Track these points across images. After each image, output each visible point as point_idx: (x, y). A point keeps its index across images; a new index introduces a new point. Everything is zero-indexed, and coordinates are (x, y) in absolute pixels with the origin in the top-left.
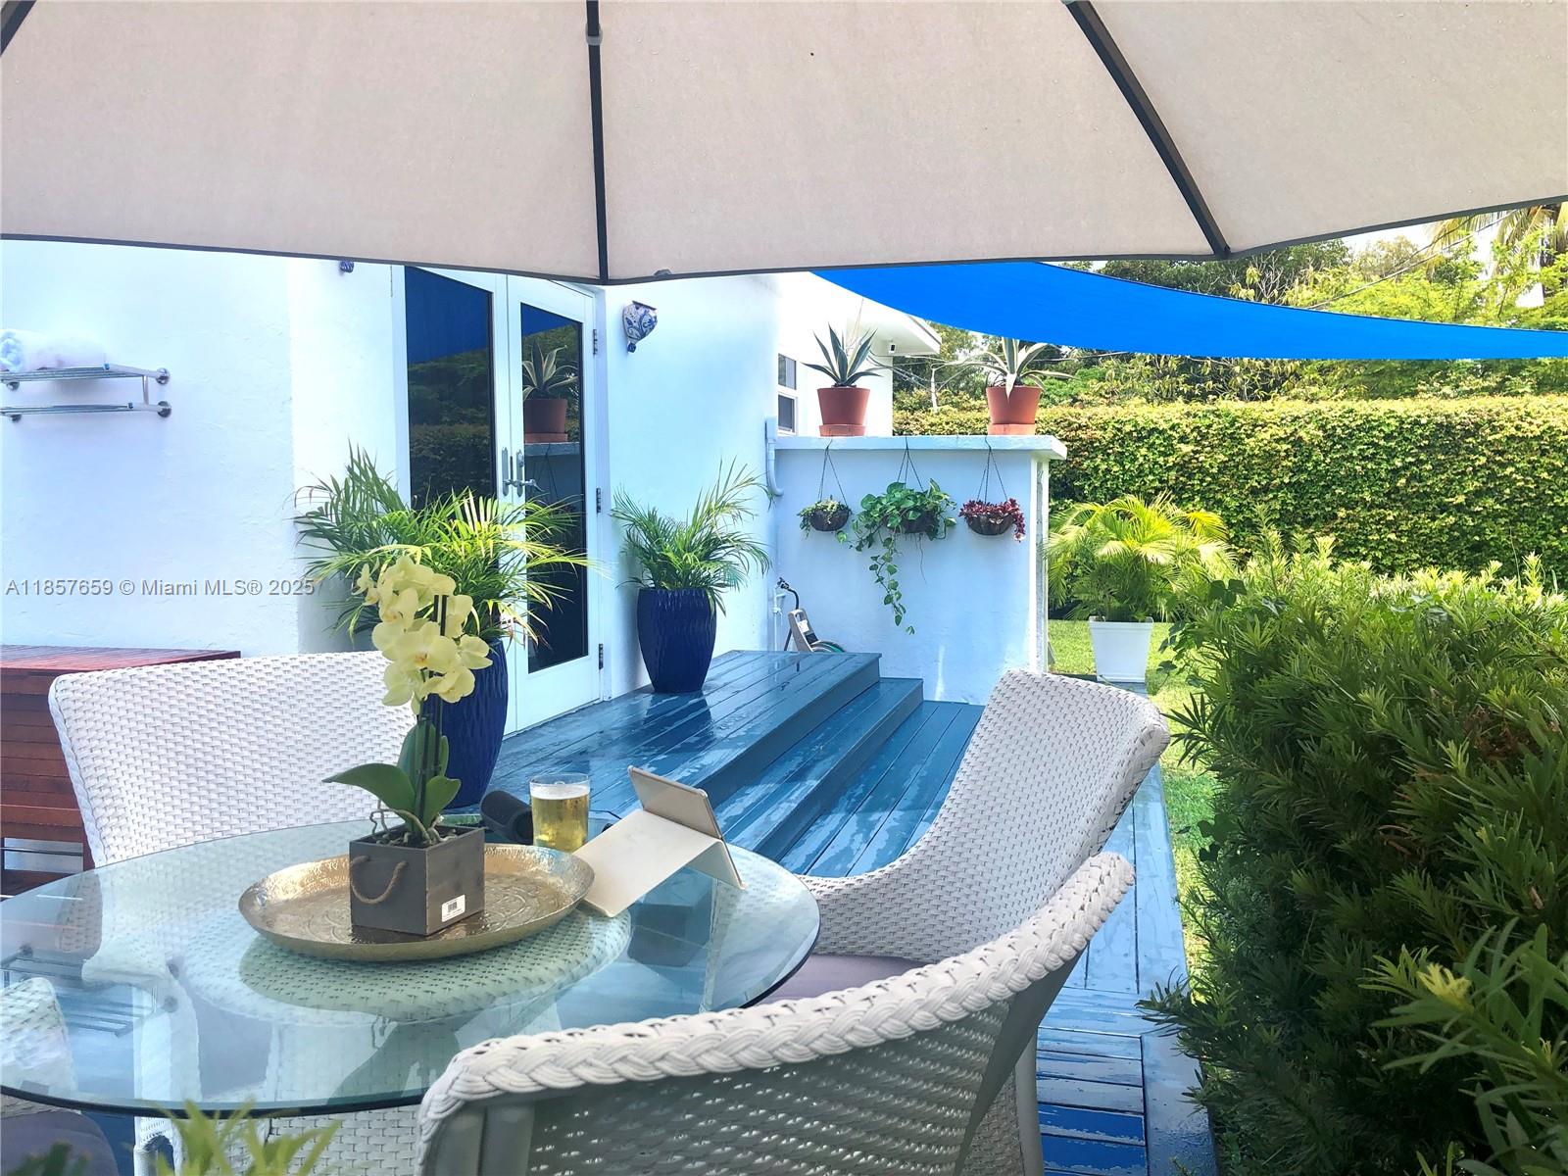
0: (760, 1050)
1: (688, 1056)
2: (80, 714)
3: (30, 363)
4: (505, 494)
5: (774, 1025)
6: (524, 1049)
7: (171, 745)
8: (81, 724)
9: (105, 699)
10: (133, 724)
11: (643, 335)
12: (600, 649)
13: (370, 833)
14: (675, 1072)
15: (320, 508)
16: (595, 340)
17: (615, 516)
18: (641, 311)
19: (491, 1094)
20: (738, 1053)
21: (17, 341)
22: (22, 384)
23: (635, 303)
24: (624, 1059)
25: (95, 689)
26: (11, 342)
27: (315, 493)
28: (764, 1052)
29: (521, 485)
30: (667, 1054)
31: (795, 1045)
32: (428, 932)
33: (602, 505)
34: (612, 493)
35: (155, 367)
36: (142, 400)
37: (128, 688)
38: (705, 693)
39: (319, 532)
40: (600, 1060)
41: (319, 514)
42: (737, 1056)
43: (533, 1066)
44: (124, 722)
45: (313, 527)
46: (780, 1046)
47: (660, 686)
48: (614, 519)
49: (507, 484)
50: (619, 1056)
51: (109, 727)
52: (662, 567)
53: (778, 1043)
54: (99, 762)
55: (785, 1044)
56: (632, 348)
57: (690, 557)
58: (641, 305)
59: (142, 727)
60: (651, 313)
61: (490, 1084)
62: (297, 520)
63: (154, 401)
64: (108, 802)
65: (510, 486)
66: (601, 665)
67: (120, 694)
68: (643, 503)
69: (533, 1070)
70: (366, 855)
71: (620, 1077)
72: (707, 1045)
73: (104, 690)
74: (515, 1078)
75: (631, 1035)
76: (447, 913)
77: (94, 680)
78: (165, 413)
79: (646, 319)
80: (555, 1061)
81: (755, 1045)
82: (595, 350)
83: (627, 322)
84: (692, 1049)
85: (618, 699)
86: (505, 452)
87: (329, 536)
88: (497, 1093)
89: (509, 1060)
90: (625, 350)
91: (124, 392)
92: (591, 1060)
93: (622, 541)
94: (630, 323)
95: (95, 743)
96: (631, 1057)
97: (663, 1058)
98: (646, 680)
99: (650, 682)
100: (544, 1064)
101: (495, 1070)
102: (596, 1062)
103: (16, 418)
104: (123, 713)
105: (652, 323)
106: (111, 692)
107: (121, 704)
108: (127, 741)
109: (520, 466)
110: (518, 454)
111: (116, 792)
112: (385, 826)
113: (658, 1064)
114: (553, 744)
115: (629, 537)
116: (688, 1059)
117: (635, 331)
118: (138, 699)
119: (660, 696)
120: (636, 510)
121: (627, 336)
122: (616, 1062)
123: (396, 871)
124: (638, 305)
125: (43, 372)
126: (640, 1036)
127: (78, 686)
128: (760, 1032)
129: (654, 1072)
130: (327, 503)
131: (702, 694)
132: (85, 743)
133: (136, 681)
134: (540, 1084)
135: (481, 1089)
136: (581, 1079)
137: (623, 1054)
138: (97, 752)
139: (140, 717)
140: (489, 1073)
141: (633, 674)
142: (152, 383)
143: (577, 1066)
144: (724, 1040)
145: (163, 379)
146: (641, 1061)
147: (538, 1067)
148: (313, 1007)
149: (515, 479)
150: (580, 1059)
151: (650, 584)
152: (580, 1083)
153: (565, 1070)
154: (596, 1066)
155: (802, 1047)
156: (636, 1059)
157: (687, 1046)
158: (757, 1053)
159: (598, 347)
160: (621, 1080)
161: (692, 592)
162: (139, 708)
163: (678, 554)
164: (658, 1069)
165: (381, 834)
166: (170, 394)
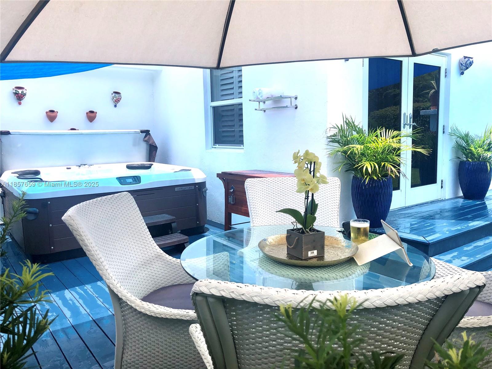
0: (271, 300)
1: (250, 296)
2: (251, 189)
3: (264, 97)
4: (404, 128)
5: (278, 294)
6: (210, 283)
7: (272, 199)
8: (251, 191)
9: (257, 185)
10: (263, 192)
11: (467, 68)
12: (442, 181)
13: (293, 228)
14: (246, 299)
15: (334, 134)
16: (446, 72)
17: (450, 134)
18: (467, 59)
19: (200, 292)
20: (264, 299)
21: (262, 91)
22: (266, 102)
23: (464, 57)
24: (233, 292)
25: (255, 182)
26: (260, 91)
27: (332, 129)
28: (272, 301)
29: (410, 125)
30: (244, 294)
31: (282, 302)
32: (303, 258)
33: (445, 131)
34: (450, 126)
35: (293, 95)
36: (290, 105)
37: (263, 183)
38: (485, 200)
39: (334, 141)
40: (227, 291)
41: (334, 135)
42: (264, 300)
43: (210, 288)
44: (261, 192)
45: (333, 140)
46: (277, 300)
47: (466, 196)
48: (449, 136)
49: (405, 125)
50: (231, 291)
51: (257, 193)
52: (470, 154)
53: (277, 299)
54: (254, 201)
55: (278, 300)
56: (462, 73)
57: (480, 150)
58: (467, 57)
59: (265, 193)
60: (471, 60)
61: (200, 289)
62: (328, 137)
63: (293, 104)
64: (255, 212)
65: (406, 125)
66: (442, 187)
67: (261, 184)
68: (463, 130)
69: (210, 289)
70: (291, 233)
71: (231, 296)
72: (256, 294)
73: (257, 183)
74: (205, 289)
75: (238, 287)
76: (310, 254)
77: (255, 180)
78: (296, 108)
79: (468, 62)
80: (216, 288)
81: (269, 298)
82: (446, 76)
83: (461, 64)
84: (251, 294)
85: (448, 200)
86: (405, 114)
87: (338, 142)
88: (201, 292)
89: (206, 285)
90: (459, 74)
91: (287, 103)
92: (225, 290)
93: (453, 143)
94: (462, 64)
95: (253, 196)
96: (235, 292)
97: (243, 295)
98: (461, 194)
99: (462, 195)
100: (213, 288)
101: (202, 286)
102: (226, 291)
103: (265, 111)
104: (261, 189)
105: (471, 64)
106: (259, 184)
107: (261, 187)
108: (261, 197)
109: (410, 118)
110: (410, 114)
111: (257, 209)
112: (297, 227)
113: (242, 296)
114: (416, 212)
115: (457, 142)
116: (250, 297)
117: (464, 67)
118: (265, 186)
119: (465, 200)
120: (460, 133)
121: (461, 69)
122: (231, 292)
123: (296, 240)
124: (465, 57)
125: (268, 98)
126: (240, 287)
127: (251, 181)
128: (272, 295)
129: (240, 298)
130: (336, 133)
131: (484, 201)
132: (251, 196)
133: (265, 181)
134: (211, 293)
135: (197, 290)
136: (221, 294)
137: (233, 291)
138: (254, 199)
139: (265, 191)
140: (200, 287)
141: (456, 191)
142: (293, 99)
143: (221, 290)
144: (261, 294)
145: (296, 98)
146: (237, 294)
147: (212, 288)
148: (271, 273)
149: (408, 122)
150: (222, 289)
151: (465, 159)
152: (221, 295)
153: (218, 291)
154: (226, 292)
155: (284, 303)
156: (236, 293)
157: (250, 293)
158: (270, 301)
159: (447, 74)
160: (231, 297)
161: (481, 162)
162: (265, 188)
163: (476, 148)
164: (241, 297)
165: (296, 229)
166: (298, 102)
